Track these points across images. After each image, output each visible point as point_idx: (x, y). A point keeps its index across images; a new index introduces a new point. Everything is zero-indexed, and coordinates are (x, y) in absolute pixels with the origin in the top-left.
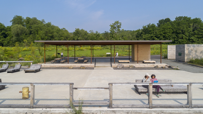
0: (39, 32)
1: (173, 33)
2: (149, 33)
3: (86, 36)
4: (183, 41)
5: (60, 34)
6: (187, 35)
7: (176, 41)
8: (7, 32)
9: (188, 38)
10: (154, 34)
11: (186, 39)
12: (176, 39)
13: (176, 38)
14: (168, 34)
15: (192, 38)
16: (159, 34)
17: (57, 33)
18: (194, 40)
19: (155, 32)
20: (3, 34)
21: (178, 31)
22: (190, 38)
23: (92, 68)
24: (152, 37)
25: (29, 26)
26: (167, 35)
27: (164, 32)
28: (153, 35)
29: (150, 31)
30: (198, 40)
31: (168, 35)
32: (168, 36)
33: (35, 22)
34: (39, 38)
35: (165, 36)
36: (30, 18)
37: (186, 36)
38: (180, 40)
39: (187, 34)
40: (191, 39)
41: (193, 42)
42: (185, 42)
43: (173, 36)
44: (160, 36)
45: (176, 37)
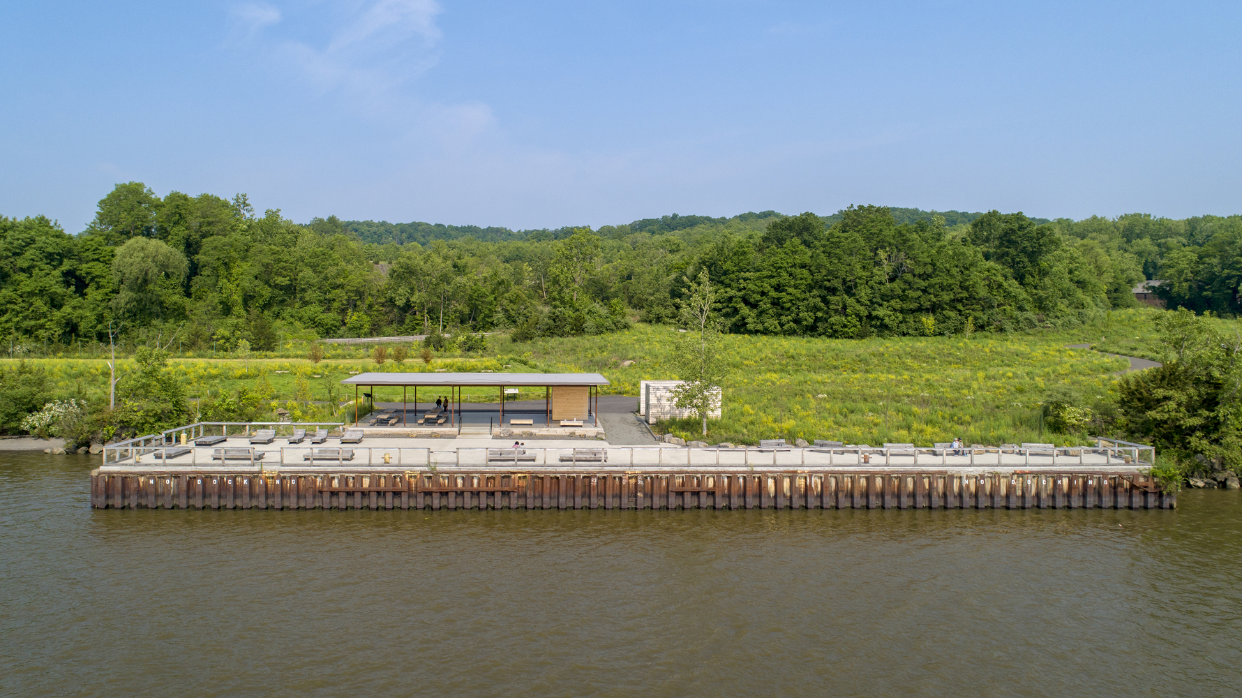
0: (235, 271)
1: (810, 288)
2: (722, 283)
3: (447, 288)
4: (845, 326)
5: (326, 278)
6: (865, 300)
7: (819, 324)
8: (84, 267)
9: (864, 312)
10: (740, 290)
11: (857, 315)
12: (820, 314)
13: (819, 309)
14: (790, 290)
15: (880, 312)
16: (753, 292)
17: (314, 267)
18: (887, 320)
19: (745, 280)
20: (69, 274)
21: (829, 281)
22: (874, 313)
23: (453, 437)
24: (730, 299)
25: (182, 234)
26: (785, 297)
27: (774, 281)
28: (732, 292)
29: (726, 273)
30: (904, 321)
31: (789, 297)
32: (791, 301)
33: (211, 219)
34: (235, 297)
35: (779, 299)
36: (185, 198)
37: (858, 301)
38: (834, 319)
39: (864, 293)
40: (877, 318)
41: (883, 329)
42: (855, 326)
43: (812, 301)
44: (758, 297)
45: (822, 305)
